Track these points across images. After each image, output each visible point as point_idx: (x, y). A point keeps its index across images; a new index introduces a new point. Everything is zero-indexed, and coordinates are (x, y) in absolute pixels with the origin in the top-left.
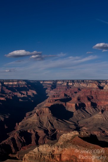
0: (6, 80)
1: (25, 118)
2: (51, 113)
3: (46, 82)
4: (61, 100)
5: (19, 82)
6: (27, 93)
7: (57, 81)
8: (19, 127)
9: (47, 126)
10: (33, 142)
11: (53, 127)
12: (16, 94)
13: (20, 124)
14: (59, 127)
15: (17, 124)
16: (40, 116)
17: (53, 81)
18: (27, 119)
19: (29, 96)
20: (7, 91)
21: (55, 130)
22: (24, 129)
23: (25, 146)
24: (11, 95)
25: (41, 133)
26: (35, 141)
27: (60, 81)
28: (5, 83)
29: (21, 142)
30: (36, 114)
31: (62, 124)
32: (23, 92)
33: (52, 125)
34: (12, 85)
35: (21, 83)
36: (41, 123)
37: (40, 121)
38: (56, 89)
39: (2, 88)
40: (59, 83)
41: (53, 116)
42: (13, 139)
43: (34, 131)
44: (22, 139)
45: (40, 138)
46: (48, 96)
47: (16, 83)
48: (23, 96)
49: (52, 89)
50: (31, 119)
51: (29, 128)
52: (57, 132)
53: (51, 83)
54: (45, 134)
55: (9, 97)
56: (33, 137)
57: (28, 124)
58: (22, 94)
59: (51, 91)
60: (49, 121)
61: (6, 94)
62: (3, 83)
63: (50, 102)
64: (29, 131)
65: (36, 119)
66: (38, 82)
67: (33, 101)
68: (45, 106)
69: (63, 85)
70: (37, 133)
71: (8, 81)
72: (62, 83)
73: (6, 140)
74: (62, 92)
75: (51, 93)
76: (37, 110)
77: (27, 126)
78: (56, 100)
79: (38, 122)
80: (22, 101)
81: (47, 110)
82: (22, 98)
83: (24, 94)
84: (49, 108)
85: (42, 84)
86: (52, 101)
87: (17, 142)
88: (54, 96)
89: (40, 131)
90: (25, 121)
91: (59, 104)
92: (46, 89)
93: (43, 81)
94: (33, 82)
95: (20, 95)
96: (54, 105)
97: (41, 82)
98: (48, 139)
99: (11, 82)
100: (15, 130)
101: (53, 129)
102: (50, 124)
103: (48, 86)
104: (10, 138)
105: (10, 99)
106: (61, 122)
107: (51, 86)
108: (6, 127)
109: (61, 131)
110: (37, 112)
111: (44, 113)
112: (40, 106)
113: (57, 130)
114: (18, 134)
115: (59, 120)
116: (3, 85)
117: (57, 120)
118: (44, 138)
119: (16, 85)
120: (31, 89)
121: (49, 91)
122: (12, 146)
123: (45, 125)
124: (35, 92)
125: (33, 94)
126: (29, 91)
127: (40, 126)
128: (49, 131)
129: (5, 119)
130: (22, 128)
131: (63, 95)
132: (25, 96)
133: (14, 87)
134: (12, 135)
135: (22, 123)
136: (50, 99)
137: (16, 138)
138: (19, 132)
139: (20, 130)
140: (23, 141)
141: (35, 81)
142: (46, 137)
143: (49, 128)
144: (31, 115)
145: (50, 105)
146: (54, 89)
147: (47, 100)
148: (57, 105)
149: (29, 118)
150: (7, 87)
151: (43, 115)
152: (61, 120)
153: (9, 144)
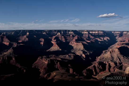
0: (91, 30)
1: (102, 54)
2: (119, 52)
3: (116, 32)
4: (126, 44)
5: (99, 32)
6: (104, 39)
7: (123, 32)
8: (98, 59)
9: (116, 60)
10: (107, 69)
11: (121, 61)
12: (97, 39)
13: (99, 57)
14: (124, 61)
15: (97, 57)
16: (112, 53)
17: (121, 31)
18: (103, 55)
19: (105, 41)
20: (91, 37)
21: (122, 63)
22: (102, 61)
23: (101, 71)
24: (94, 39)
25: (112, 64)
26: (108, 69)
27: (126, 31)
28: (90, 32)
29: (99, 69)
30: (109, 52)
31: (127, 59)
32: (101, 38)
33: (120, 60)
34: (95, 33)
35: (100, 32)
36: (112, 58)
37: (112, 57)
38: (122, 37)
39: (89, 35)
40: (124, 33)
41: (121, 54)
42: (94, 66)
43: (108, 62)
44: (100, 67)
45: (111, 68)
46: (117, 41)
47: (97, 32)
48: (101, 40)
49: (120, 37)
50: (106, 55)
51: (104, 61)
52: (123, 64)
53: (120, 33)
54: (115, 65)
55: (92, 41)
56: (107, 66)
57: (104, 58)
58: (100, 39)
59: (119, 38)
60: (118, 57)
61: (91, 38)
62: (89, 32)
63: (119, 45)
64: (104, 62)
65: (109, 55)
66: (111, 32)
67: (107, 44)
68: (115, 47)
69: (127, 34)
70: (109, 64)
71: (92, 31)
72: (127, 33)
73: (90, 67)
74: (126, 39)
75: (119, 39)
76: (110, 50)
77: (103, 59)
78: (122, 44)
79: (111, 57)
80: (100, 43)
81: (117, 50)
82: (100, 42)
83: (102, 39)
84: (118, 48)
85: (113, 33)
86: (120, 44)
87: (97, 69)
88: (121, 41)
89: (112, 63)
90: (102, 56)
91: (125, 47)
92: (116, 36)
93: (114, 31)
94: (107, 32)
95: (99, 39)
96: (121, 47)
97: (113, 32)
98: (117, 69)
99: (94, 31)
100: (96, 61)
101: (120, 62)
102: (118, 59)
103: (117, 34)
104: (93, 65)
105: (93, 42)
106: (126, 58)
107: (119, 35)
108: (90, 59)
109: (126, 64)
110: (110, 51)
111: (115, 51)
112: (112, 47)
113: (123, 63)
114: (98, 64)
115: (125, 57)
116: (89, 33)
117: (123, 57)
118: (114, 67)
119: (97, 34)
120: (106, 37)
121: (118, 38)
122: (94, 71)
123: (115, 60)
124: (108, 38)
125: (108, 39)
126: (105, 37)
127: (112, 60)
128: (118, 63)
129: (90, 53)
130: (100, 60)
131: (128, 41)
132: (102, 40)
133: (96, 34)
134: (94, 64)
135: (100, 57)
136: (119, 43)
137: (96, 66)
138: (99, 62)
139: (99, 61)
140: (101, 68)
141: (109, 31)
142: (115, 67)
143: (118, 61)
144: (106, 53)
145: (119, 47)
146: (121, 37)
147: (117, 44)
148: (124, 47)
149: (105, 54)
150: (92, 35)
151: (114, 53)
152: (126, 57)
153: (92, 69)
